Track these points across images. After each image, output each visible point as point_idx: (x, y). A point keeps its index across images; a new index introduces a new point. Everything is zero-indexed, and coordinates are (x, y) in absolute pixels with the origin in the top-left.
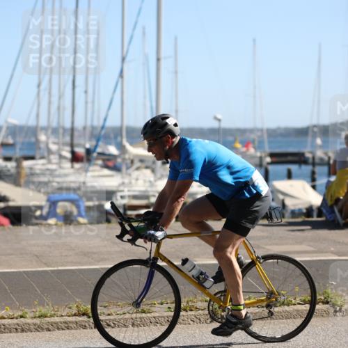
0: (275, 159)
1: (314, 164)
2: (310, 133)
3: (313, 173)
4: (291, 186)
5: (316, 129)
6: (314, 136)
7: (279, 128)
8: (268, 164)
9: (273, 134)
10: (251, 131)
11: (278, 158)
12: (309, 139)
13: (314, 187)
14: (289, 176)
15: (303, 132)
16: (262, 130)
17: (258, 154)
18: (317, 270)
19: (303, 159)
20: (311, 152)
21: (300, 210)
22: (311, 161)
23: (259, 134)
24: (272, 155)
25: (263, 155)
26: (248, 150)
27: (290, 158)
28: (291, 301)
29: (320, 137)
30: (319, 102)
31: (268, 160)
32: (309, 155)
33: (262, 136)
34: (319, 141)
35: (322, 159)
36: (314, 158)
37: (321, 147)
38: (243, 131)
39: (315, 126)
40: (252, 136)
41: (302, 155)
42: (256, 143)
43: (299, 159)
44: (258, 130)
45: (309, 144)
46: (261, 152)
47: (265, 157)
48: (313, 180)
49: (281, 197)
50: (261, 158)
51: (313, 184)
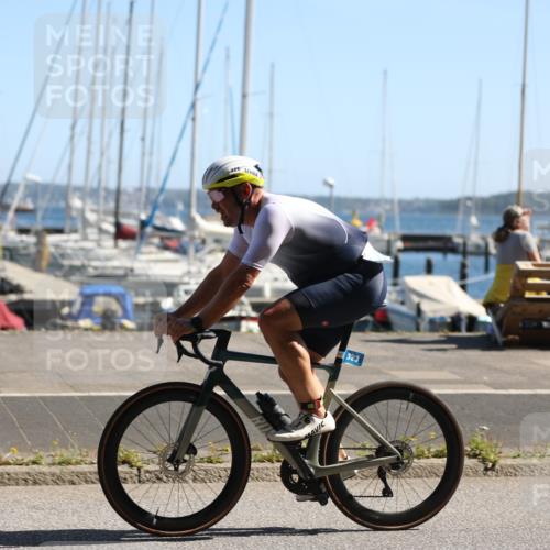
0: (409, 245)
1: (465, 253)
2: (461, 208)
3: (463, 266)
4: (431, 284)
5: (469, 203)
6: (468, 212)
7: (417, 200)
8: (400, 250)
9: (407, 207)
10: (377, 202)
11: (414, 243)
12: (460, 216)
13: (463, 287)
14: (429, 269)
15: (451, 207)
16: (391, 202)
17: (386, 237)
18: (463, 409)
19: (450, 245)
20: (462, 236)
21: (442, 318)
22: (461, 248)
23: (388, 207)
24: (405, 238)
25: (392, 238)
26: (371, 230)
27: (431, 244)
28: (423, 452)
29: (476, 215)
30: (476, 163)
31: (400, 244)
32: (457, 240)
33: (392, 210)
34: (474, 220)
35: (478, 247)
36: (465, 244)
37: (476, 228)
38: (365, 203)
39: (469, 199)
40: (379, 210)
41: (448, 239)
42: (383, 220)
43: (444, 245)
44: (387, 201)
45: (459, 224)
46: (390, 234)
47: (395, 240)
48: (463, 276)
49: (416, 299)
50: (389, 243)
51: (463, 282)
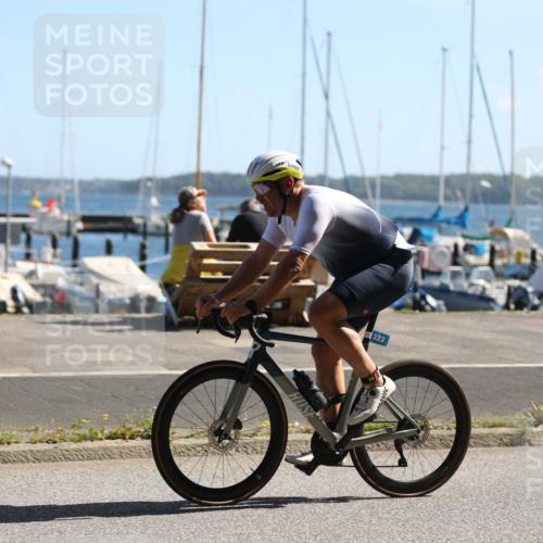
0: (89, 226)
1: (145, 234)
2: (142, 189)
3: (143, 247)
4: (110, 265)
5: (149, 184)
6: (148, 194)
7: (97, 180)
8: (80, 231)
9: (88, 188)
10: (57, 183)
11: (95, 223)
12: (141, 197)
13: (143, 268)
14: (109, 250)
15: (131, 187)
16: (71, 182)
17: (66, 217)
18: (137, 390)
19: (130, 226)
20: (142, 217)
22: (141, 229)
23: (68, 187)
24: (85, 219)
25: (72, 219)
26: (50, 211)
27: (111, 224)
28: (96, 434)
29: (156, 195)
30: (156, 144)
31: (80, 225)
32: (138, 221)
33: (72, 191)
34: (154, 201)
35: (158, 227)
36: (145, 225)
37: (156, 209)
38: (44, 183)
39: (149, 179)
40: (58, 191)
41: (128, 220)
42: (63, 200)
43: (124, 225)
44: (67, 182)
45: (139, 205)
46: (69, 215)
47: (76, 221)
48: (143, 257)
49: (95, 280)
50: (69, 223)
51: (143, 263)
